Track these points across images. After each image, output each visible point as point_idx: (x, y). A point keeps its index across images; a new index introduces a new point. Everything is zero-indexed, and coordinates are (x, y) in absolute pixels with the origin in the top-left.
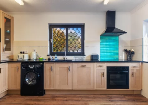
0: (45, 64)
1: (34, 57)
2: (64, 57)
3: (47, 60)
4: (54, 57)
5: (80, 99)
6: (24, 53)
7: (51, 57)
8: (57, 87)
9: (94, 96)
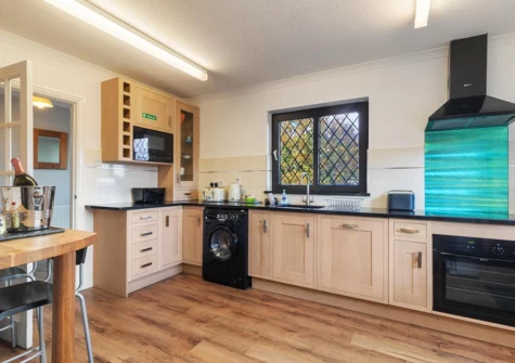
0: (250, 212)
1: (235, 196)
2: (305, 197)
3: (263, 205)
4: (279, 197)
5: (333, 320)
6: (216, 185)
7: (272, 197)
8: (277, 275)
9: (385, 323)
